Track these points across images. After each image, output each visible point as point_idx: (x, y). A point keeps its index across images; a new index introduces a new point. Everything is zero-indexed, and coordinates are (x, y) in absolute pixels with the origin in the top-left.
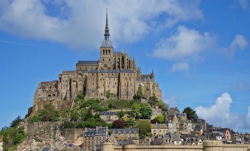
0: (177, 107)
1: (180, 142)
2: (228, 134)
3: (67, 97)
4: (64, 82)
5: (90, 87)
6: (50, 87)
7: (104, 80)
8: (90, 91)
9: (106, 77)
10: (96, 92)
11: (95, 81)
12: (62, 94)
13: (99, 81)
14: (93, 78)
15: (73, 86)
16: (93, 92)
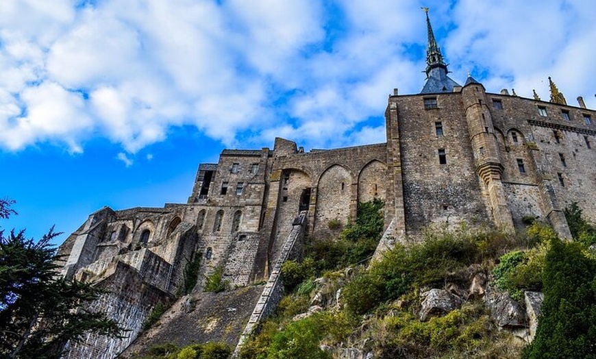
3: (231, 267)
4: (224, 191)
5: (418, 174)
6: (147, 232)
7: (520, 132)
8: (421, 197)
9: (529, 121)
10: (475, 203)
11: (455, 136)
12: (200, 255)
13: (487, 132)
14: (437, 123)
15: (283, 199)
16: (445, 208)
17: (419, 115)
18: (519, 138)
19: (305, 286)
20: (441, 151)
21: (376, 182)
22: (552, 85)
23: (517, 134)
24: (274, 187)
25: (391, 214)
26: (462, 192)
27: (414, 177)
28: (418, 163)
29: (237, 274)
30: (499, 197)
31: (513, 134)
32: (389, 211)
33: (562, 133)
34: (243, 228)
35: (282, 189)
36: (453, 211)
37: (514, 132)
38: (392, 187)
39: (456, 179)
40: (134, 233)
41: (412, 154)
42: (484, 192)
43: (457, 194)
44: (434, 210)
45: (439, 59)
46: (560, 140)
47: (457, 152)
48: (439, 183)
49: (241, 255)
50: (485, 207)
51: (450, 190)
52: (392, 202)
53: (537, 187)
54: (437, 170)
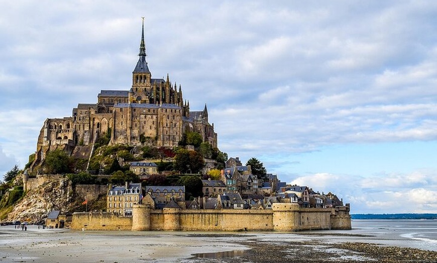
0: (238, 158)
1: (242, 205)
2: (306, 194)
3: (85, 140)
4: (80, 119)
5: (117, 127)
6: (61, 126)
8: (117, 132)
10: (126, 134)
11: (125, 119)
12: (77, 136)
14: (122, 115)
15: (94, 125)
16: (121, 135)
17: (119, 113)
19: (98, 149)
20: (122, 122)
23: (137, 117)
24: (92, 122)
26: (124, 131)
28: (117, 125)
29: (86, 142)
34: (85, 129)
35: (93, 122)
39: (124, 129)
40: (58, 126)
41: (117, 123)
44: (119, 135)
47: (125, 123)
48: (121, 129)
49: (86, 137)
51: (122, 131)
54: (121, 126)
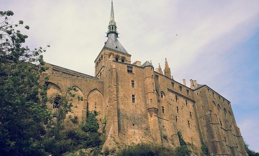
5: (123, 105)
7: (164, 94)
8: (124, 117)
9: (168, 89)
10: (146, 125)
11: (139, 90)
13: (154, 92)
14: (132, 81)
16: (134, 125)
17: (124, 75)
18: (163, 96)
20: (133, 96)
21: (96, 101)
22: (166, 62)
23: (163, 94)
25: (111, 124)
26: (141, 118)
27: (121, 107)
28: (123, 100)
30: (156, 125)
31: (162, 94)
32: (110, 122)
33: (179, 97)
36: (137, 127)
37: (162, 93)
38: (111, 110)
41: (121, 94)
42: (149, 121)
43: (138, 119)
44: (129, 125)
45: (115, 29)
46: (177, 100)
47: (140, 98)
48: (131, 112)
50: (150, 128)
51: (136, 117)
52: (111, 118)
53: (168, 121)
54: (131, 105)
